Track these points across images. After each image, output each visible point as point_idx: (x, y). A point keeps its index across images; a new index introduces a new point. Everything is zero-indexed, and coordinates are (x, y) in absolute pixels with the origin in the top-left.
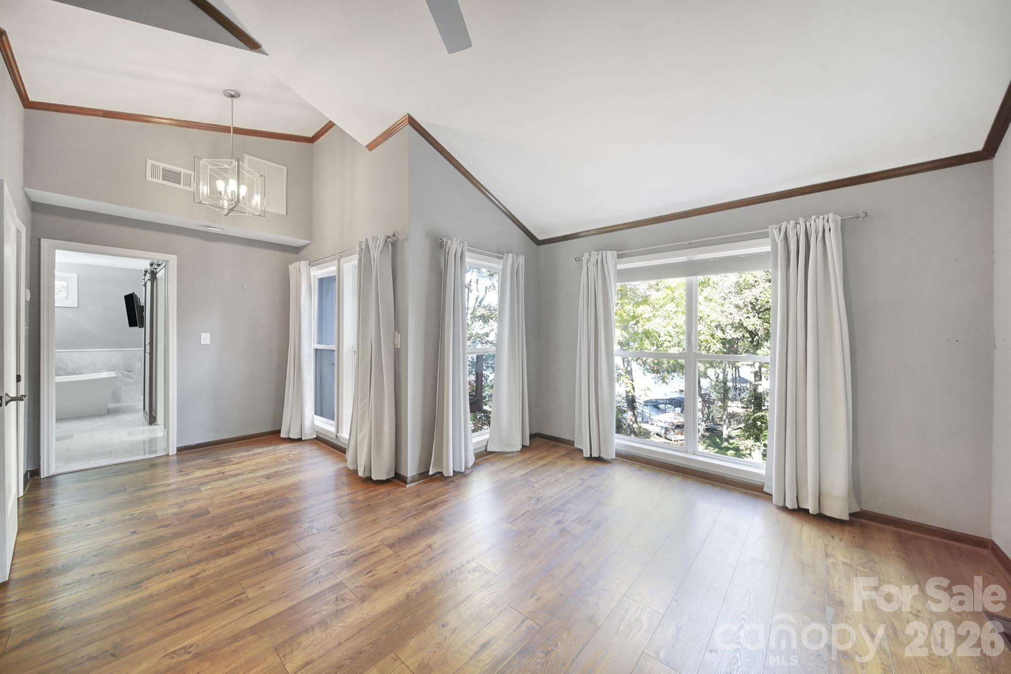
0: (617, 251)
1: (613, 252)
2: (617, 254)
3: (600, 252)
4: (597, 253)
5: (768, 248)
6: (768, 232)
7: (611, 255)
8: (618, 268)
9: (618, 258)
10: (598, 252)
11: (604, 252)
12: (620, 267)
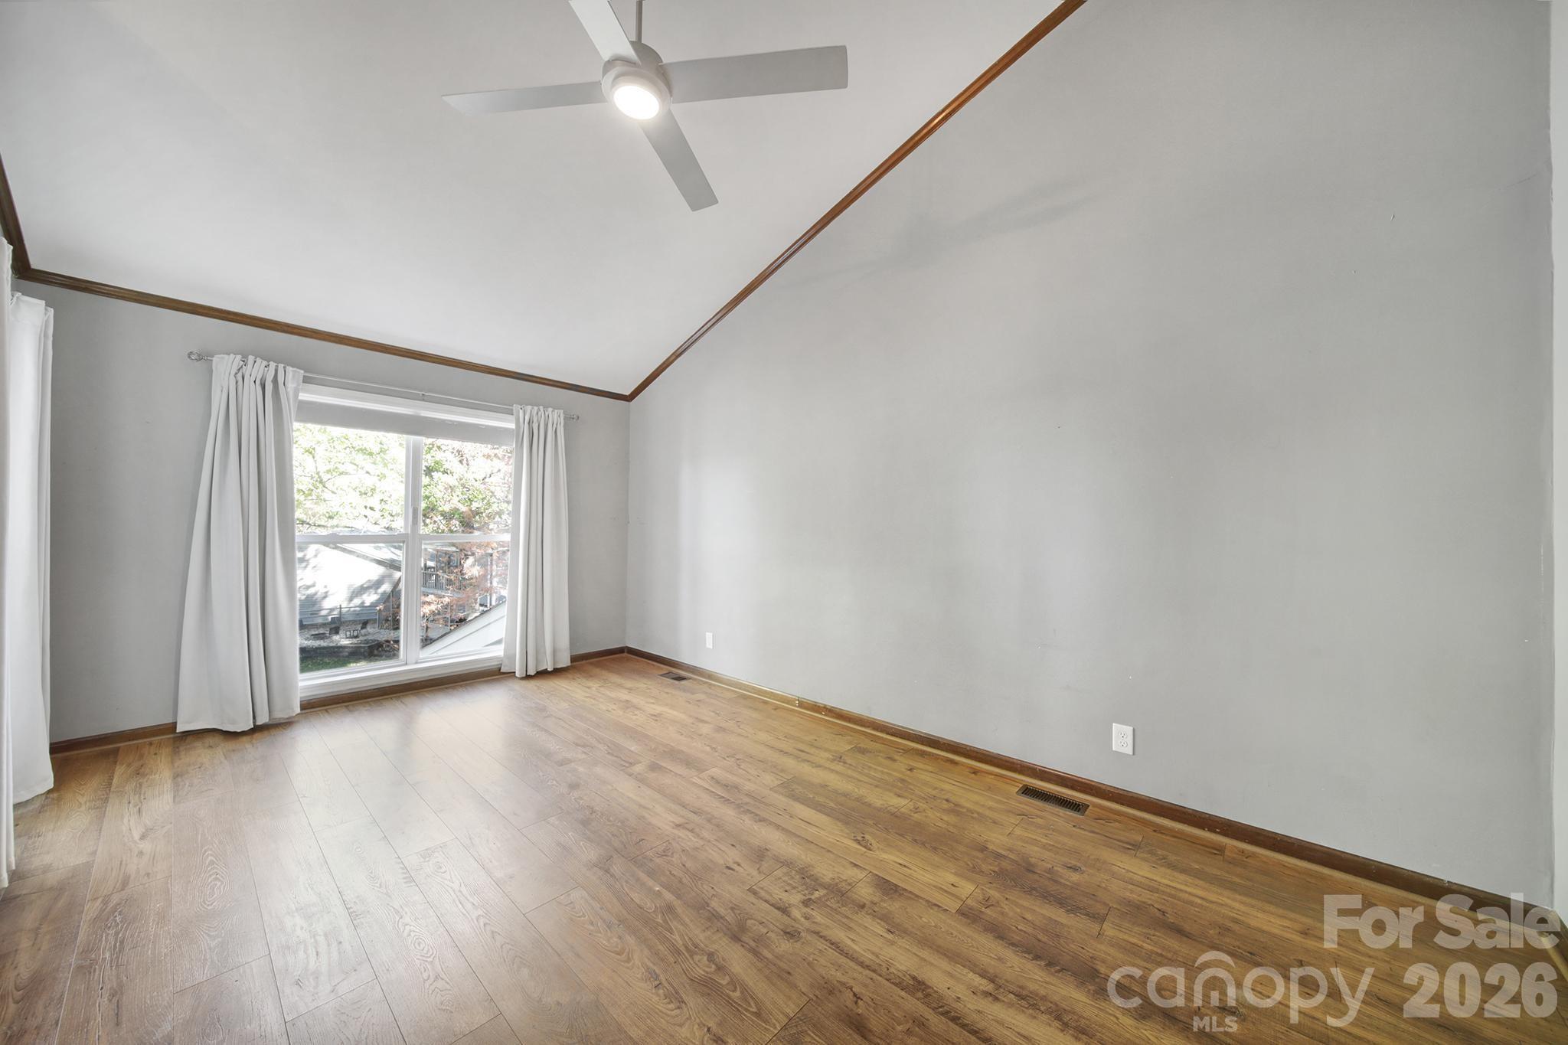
0: (305, 372)
1: (295, 369)
2: (304, 376)
3: (273, 365)
4: (265, 363)
5: (512, 426)
6: (512, 410)
7: (292, 378)
8: (300, 398)
9: (304, 382)
10: (268, 362)
11: (281, 366)
12: (303, 396)
